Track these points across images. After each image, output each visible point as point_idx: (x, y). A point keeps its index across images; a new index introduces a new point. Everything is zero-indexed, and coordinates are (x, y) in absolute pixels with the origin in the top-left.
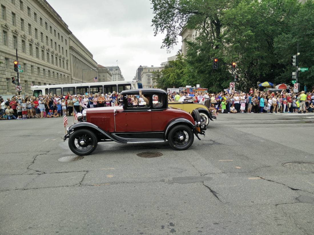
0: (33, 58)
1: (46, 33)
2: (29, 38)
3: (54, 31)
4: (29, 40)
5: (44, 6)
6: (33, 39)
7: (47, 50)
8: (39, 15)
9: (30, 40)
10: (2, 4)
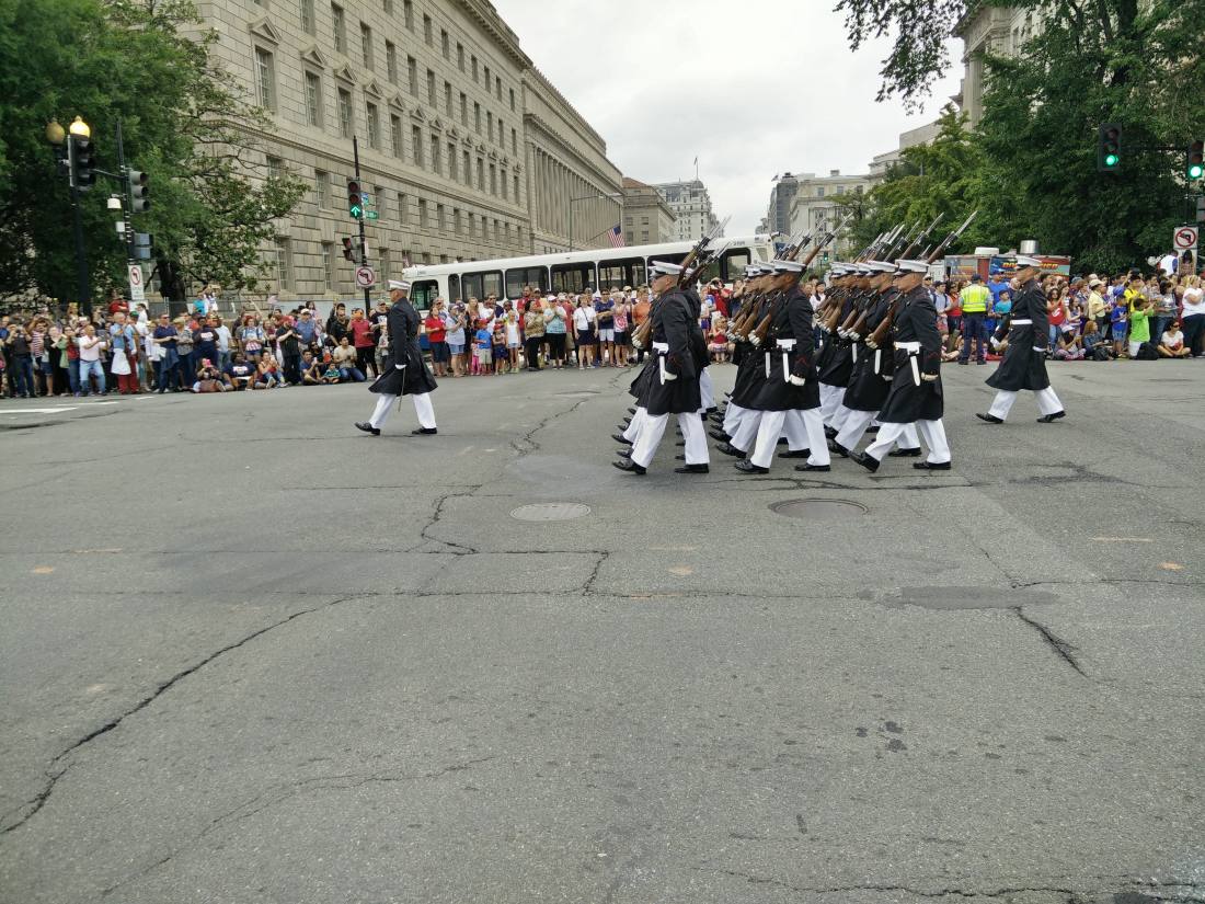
0: (381, 159)
1: (429, 57)
2: (366, 82)
3: (456, 50)
4: (364, 87)
6: (380, 82)
7: (434, 124)
9: (369, 89)
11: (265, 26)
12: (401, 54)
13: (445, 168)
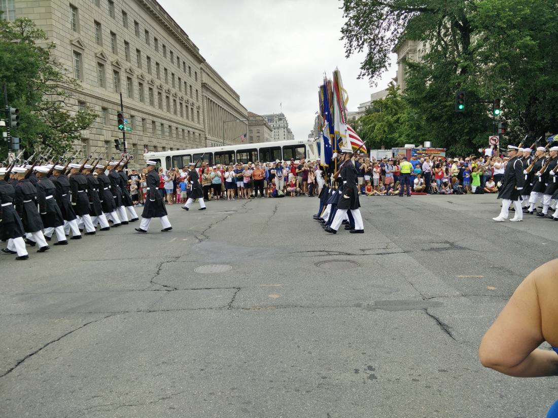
0: (134, 103)
1: (157, 56)
2: (126, 67)
3: (169, 54)
4: (126, 70)
5: (152, 9)
6: (133, 67)
7: (159, 87)
8: (143, 25)
9: (128, 71)
10: (71, 2)
11: (78, 42)
12: (143, 55)
13: (165, 107)
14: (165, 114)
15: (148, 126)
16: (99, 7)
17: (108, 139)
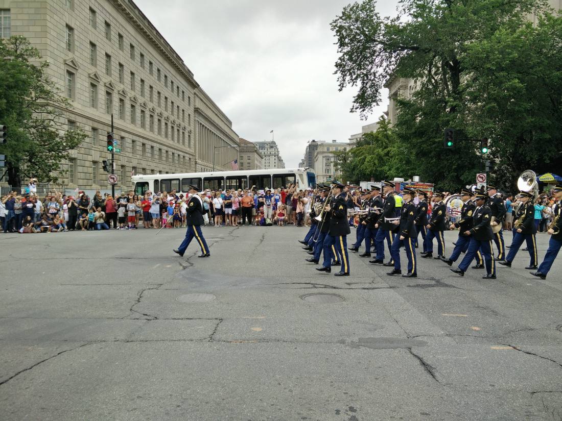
0: (124, 124)
1: (151, 80)
2: (119, 89)
3: (164, 78)
4: (119, 91)
5: (148, 33)
6: (127, 90)
7: (151, 110)
8: (139, 49)
9: (121, 92)
11: (72, 61)
12: (137, 78)
13: (156, 130)
14: (156, 137)
15: (138, 148)
16: (95, 29)
17: (96, 160)
